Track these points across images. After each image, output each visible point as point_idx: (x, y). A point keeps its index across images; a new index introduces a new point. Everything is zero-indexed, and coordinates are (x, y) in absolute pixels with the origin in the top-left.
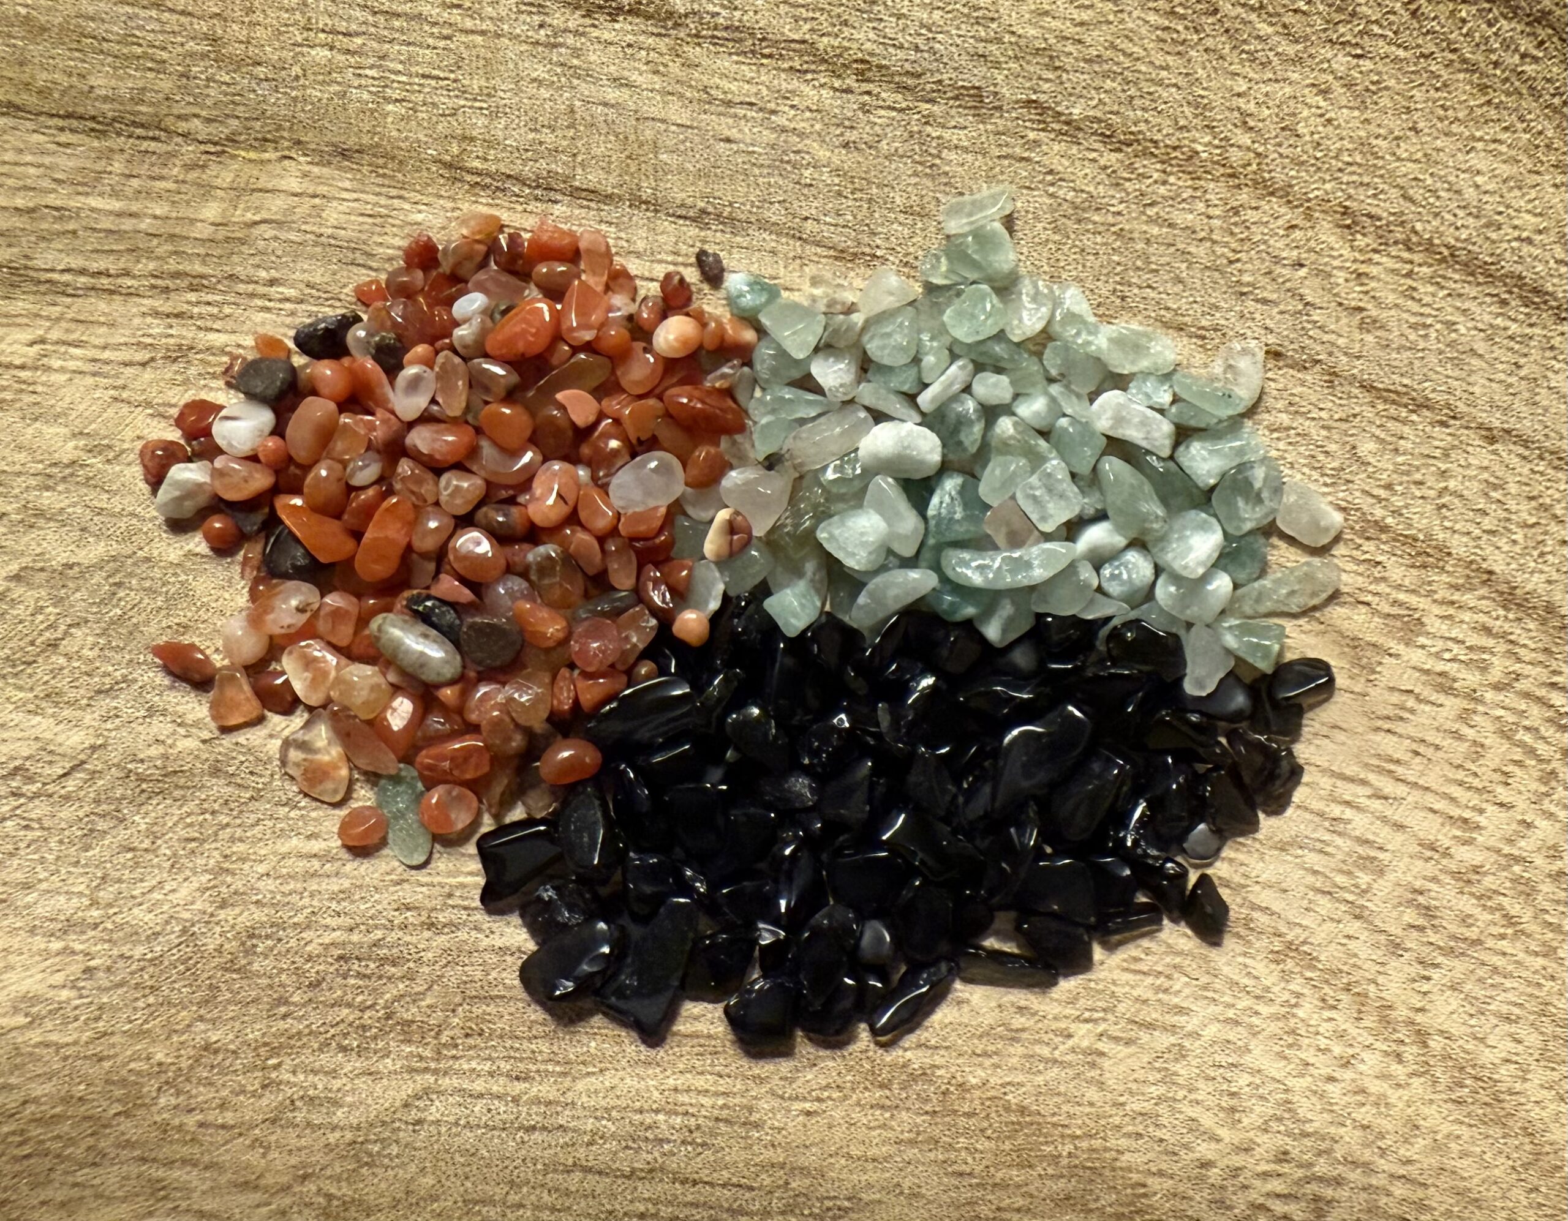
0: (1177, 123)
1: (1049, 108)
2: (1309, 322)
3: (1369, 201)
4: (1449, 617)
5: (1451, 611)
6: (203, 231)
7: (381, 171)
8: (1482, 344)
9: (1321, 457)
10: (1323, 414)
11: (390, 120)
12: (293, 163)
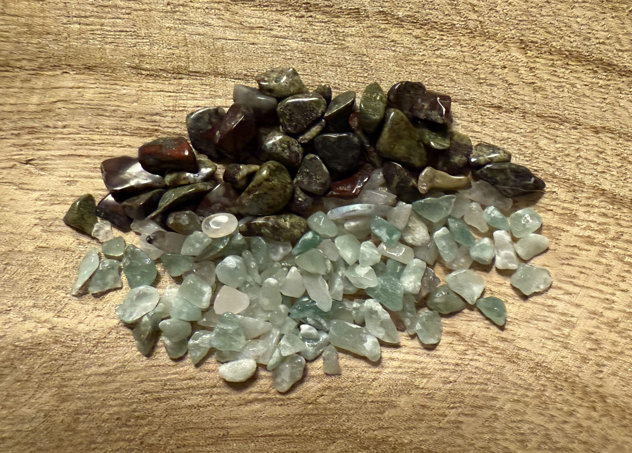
0: (444, 13)
1: (389, 13)
2: (511, 91)
3: (531, 36)
4: (589, 212)
5: (589, 209)
6: (32, 108)
7: (106, 74)
8: (588, 91)
9: (523, 149)
10: (522, 130)
11: (107, 51)
12: (68, 75)
